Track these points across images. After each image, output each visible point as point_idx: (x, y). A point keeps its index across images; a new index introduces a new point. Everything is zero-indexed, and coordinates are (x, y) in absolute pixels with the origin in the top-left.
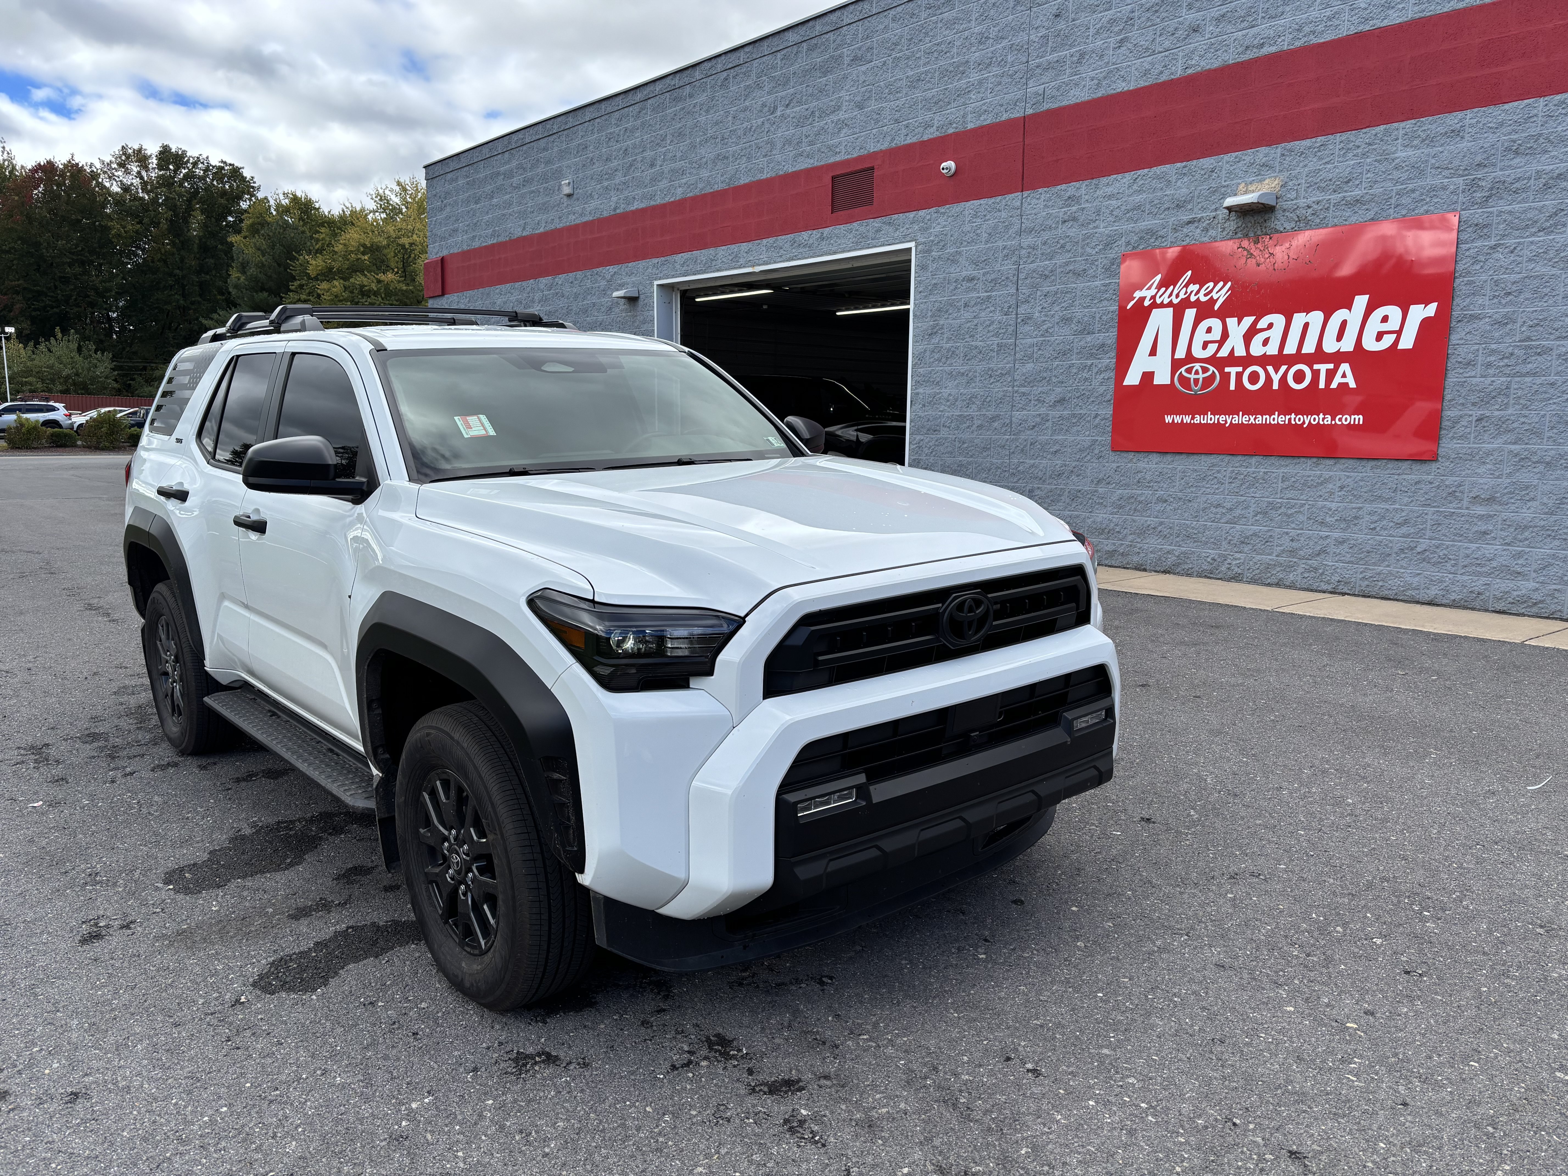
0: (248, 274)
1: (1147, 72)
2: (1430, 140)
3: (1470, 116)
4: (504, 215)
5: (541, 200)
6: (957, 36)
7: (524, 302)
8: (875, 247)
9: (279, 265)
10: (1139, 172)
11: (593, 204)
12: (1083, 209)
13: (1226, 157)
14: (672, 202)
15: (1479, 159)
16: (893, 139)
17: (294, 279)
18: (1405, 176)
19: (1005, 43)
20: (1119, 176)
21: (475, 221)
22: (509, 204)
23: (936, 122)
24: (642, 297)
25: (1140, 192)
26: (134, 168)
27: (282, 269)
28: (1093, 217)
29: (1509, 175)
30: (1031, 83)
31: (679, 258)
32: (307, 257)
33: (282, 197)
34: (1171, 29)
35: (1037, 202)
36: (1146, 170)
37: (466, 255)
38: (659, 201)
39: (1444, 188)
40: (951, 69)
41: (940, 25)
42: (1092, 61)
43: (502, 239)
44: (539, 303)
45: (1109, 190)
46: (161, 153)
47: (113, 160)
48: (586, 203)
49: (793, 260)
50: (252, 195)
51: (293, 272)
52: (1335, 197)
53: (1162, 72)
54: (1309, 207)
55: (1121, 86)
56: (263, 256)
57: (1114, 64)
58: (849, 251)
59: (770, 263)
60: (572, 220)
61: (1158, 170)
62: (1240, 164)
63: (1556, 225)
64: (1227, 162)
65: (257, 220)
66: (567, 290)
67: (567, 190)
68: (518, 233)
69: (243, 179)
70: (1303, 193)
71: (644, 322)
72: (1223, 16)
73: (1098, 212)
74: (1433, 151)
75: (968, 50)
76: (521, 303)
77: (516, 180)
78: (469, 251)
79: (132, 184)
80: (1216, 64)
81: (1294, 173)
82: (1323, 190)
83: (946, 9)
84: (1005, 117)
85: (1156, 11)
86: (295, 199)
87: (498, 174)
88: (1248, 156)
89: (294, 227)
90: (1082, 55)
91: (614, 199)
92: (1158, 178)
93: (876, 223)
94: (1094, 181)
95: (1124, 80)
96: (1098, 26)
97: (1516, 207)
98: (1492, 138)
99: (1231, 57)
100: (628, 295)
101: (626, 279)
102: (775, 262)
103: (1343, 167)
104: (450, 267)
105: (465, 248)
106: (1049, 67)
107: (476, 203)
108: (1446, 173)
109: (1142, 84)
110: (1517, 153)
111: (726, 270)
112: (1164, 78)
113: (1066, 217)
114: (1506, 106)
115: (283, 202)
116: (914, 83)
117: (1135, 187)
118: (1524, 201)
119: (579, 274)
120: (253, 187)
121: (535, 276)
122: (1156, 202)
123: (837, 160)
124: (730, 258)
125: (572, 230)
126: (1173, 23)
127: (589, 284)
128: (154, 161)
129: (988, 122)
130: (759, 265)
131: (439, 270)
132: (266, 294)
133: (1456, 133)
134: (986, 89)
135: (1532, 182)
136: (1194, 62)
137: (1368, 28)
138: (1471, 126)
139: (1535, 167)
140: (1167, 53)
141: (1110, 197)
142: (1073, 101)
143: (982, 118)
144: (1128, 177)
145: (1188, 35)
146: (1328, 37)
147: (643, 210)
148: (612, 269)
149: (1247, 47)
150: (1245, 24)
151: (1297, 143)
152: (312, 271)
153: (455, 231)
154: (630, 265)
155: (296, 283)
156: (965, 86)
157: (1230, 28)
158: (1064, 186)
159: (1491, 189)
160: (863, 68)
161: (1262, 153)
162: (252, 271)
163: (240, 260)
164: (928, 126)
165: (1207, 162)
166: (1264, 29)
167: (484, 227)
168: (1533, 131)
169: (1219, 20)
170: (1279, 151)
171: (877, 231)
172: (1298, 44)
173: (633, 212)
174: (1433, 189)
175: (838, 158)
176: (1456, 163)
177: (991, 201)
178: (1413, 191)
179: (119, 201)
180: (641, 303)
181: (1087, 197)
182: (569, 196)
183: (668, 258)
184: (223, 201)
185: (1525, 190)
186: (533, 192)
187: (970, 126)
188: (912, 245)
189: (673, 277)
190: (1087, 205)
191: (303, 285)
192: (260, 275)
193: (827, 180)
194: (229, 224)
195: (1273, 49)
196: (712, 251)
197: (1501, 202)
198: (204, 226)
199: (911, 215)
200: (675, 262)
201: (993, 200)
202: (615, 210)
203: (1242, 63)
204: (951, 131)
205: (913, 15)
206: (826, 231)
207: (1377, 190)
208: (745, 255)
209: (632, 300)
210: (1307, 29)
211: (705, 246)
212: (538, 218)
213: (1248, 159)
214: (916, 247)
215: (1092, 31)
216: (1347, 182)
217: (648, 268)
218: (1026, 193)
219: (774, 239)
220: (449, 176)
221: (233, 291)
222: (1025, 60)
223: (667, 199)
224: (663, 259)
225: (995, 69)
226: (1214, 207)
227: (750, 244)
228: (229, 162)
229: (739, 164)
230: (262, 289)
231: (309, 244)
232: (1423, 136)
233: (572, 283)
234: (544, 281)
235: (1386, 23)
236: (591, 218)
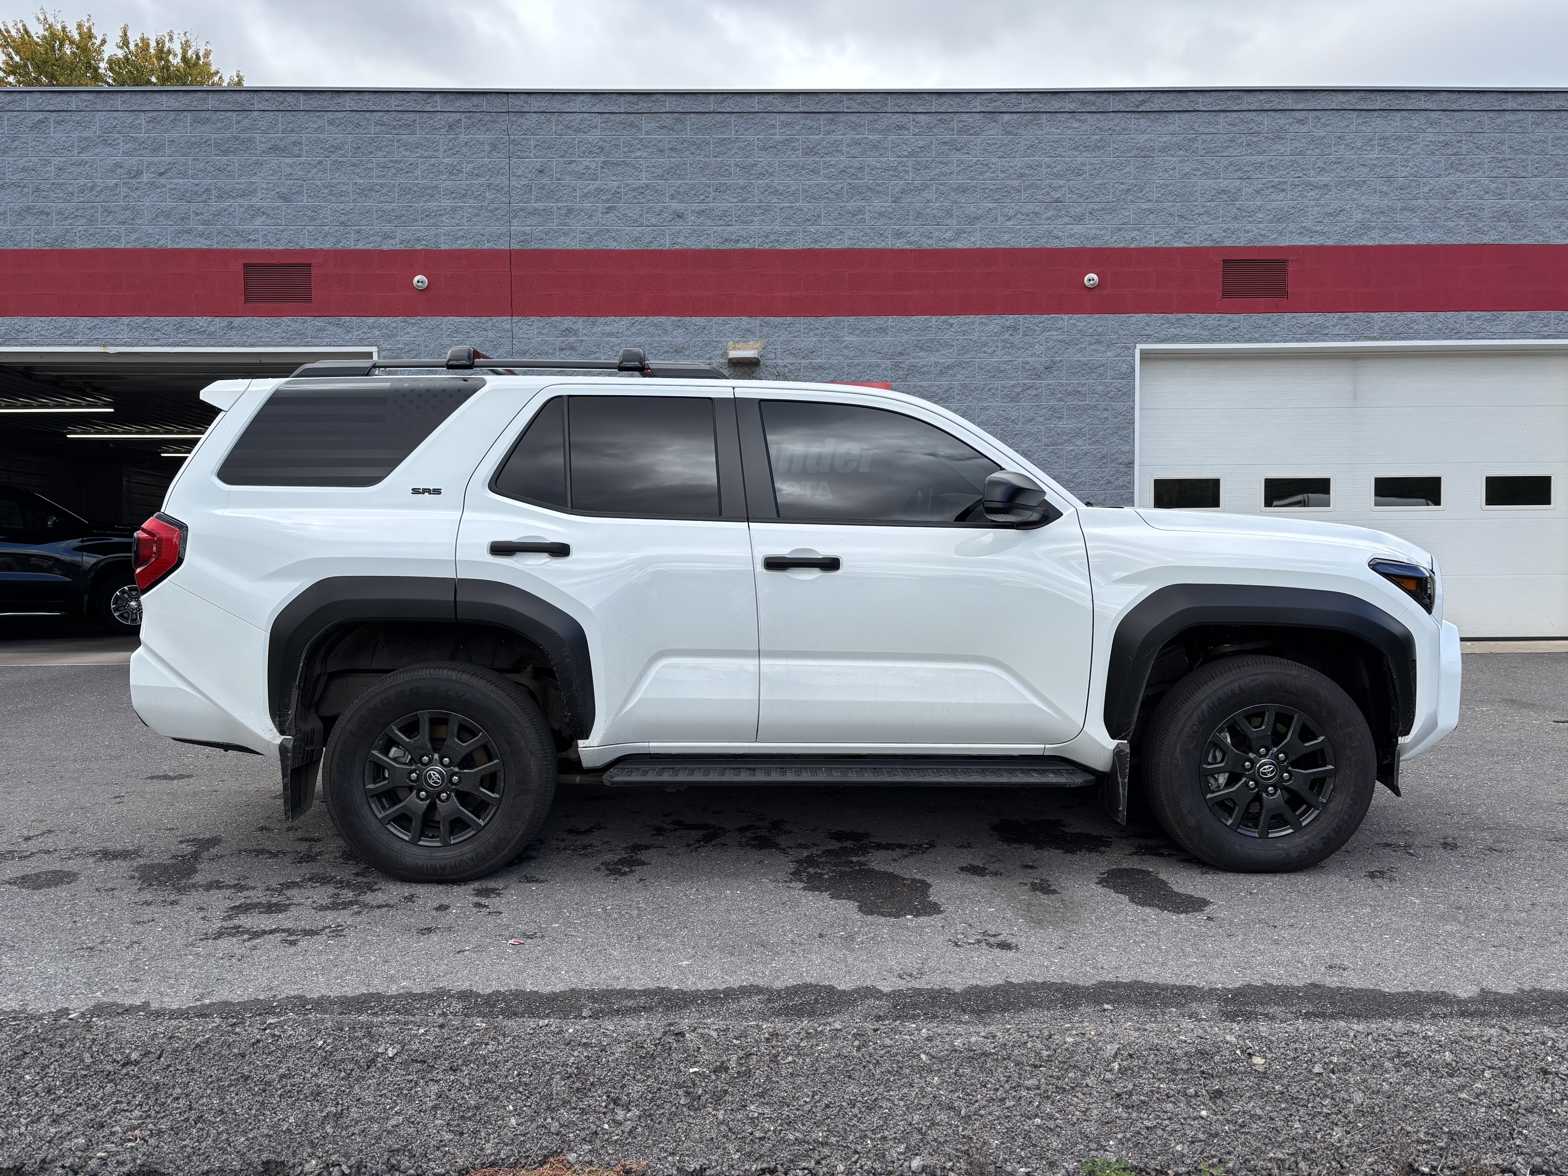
1: (637, 239)
2: (867, 332)
3: (890, 321)
6: (420, 160)
8: (317, 346)
10: (637, 318)
12: (581, 341)
13: (715, 319)
15: (899, 349)
16: (338, 241)
18: (852, 354)
19: (481, 180)
20: (618, 319)
23: (398, 234)
25: (639, 334)
28: (594, 349)
29: (919, 362)
30: (515, 222)
34: (657, 210)
35: (528, 328)
36: (644, 318)
39: (879, 366)
40: (415, 189)
41: (396, 144)
42: (580, 217)
45: (608, 329)
49: (178, 345)
52: (805, 362)
53: (651, 242)
54: (786, 366)
55: (613, 245)
57: (603, 225)
58: (276, 346)
59: (136, 345)
61: (656, 319)
62: (727, 326)
63: (948, 397)
64: (717, 323)
70: (779, 356)
72: (703, 211)
73: (598, 346)
74: (869, 340)
75: (436, 176)
80: (700, 247)
81: (771, 340)
82: (794, 355)
83: (405, 132)
84: (487, 246)
85: (642, 193)
88: (734, 321)
90: (570, 211)
92: (656, 326)
93: (319, 322)
94: (591, 319)
95: (615, 240)
96: (585, 191)
97: (924, 383)
98: (905, 337)
99: (712, 243)
103: (809, 341)
106: (534, 213)
108: (879, 356)
109: (633, 247)
110: (921, 349)
112: (654, 246)
113: (563, 346)
114: (913, 318)
116: (363, 192)
117: (633, 330)
118: (929, 380)
122: (655, 345)
123: (252, 247)
126: (658, 207)
129: (467, 247)
130: (116, 345)
133: (883, 330)
134: (463, 217)
135: (932, 368)
136: (680, 240)
137: (817, 247)
138: (892, 327)
139: (933, 359)
140: (655, 228)
141: (610, 334)
142: (564, 247)
143: (458, 242)
144: (626, 321)
145: (673, 219)
146: (789, 246)
149: (726, 240)
150: (721, 222)
151: (772, 318)
156: (435, 209)
157: (709, 222)
158: (559, 319)
159: (908, 370)
160: (288, 160)
161: (745, 322)
164: (386, 237)
165: (700, 321)
166: (737, 229)
168: (930, 336)
169: (700, 213)
170: (758, 321)
171: (319, 330)
172: (766, 247)
174: (871, 365)
175: (252, 246)
176: (885, 350)
177: (474, 320)
178: (858, 365)
181: (584, 331)
185: (929, 373)
187: (443, 247)
188: (374, 349)
190: (585, 338)
193: (237, 266)
195: (747, 246)
197: (915, 379)
199: (371, 320)
201: (477, 319)
203: (723, 251)
204: (419, 247)
205: (358, 125)
206: (237, 321)
207: (833, 361)
210: (772, 237)
213: (733, 324)
214: (379, 352)
215: (578, 193)
216: (812, 353)
218: (515, 319)
219: (143, 319)
222: (508, 201)
225: (471, 201)
226: (708, 356)
229: (71, 224)
232: (862, 328)
235: (829, 246)
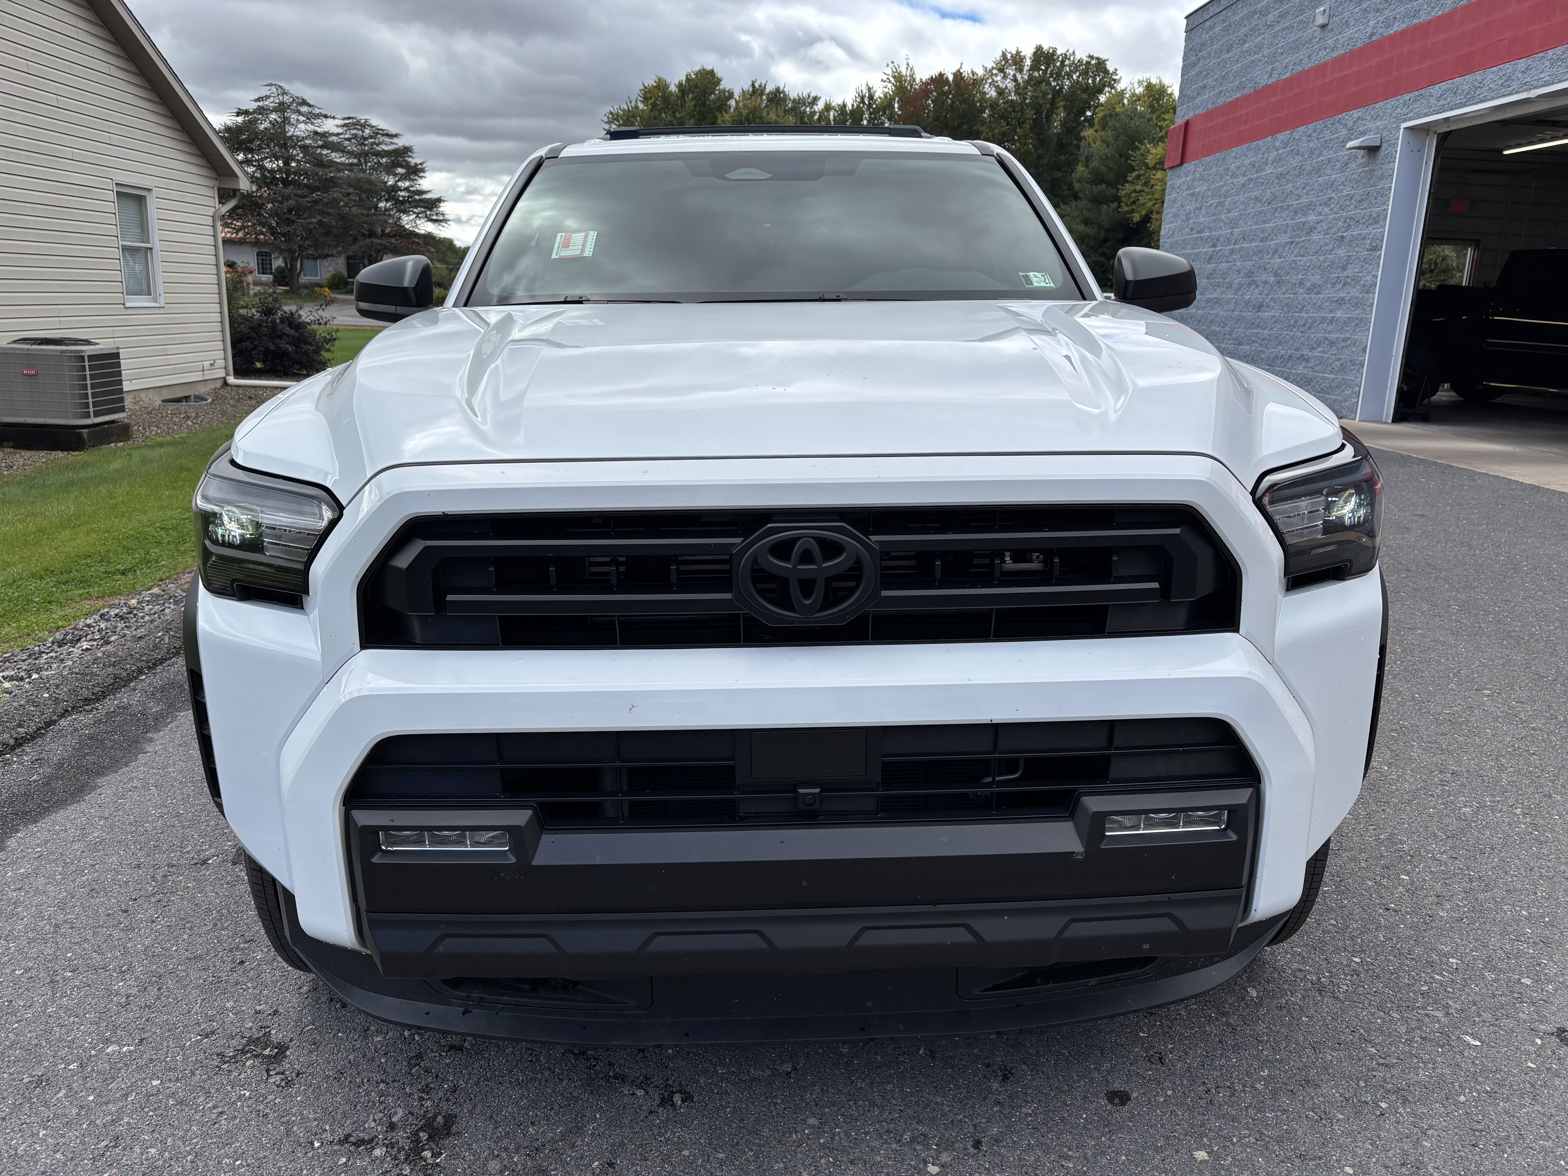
0: (1091, 167)
4: (1253, 61)
5: (1292, 37)
7: (1257, 165)
9: (1121, 156)
11: (1349, 33)
14: (1440, 17)
17: (1133, 170)
21: (1224, 73)
22: (1260, 47)
24: (1384, 145)
26: (1011, 71)
27: (1123, 159)
31: (1436, 90)
32: (1148, 146)
33: (1136, 86)
37: (1209, 115)
38: (1424, 17)
43: (1246, 92)
44: (1272, 164)
46: (1035, 53)
47: (995, 66)
48: (1340, 33)
50: (1112, 87)
51: (1133, 163)
56: (1108, 148)
59: (1553, 83)
60: (1324, 56)
65: (1107, 112)
66: (1304, 146)
67: (1320, 20)
68: (1264, 80)
69: (1106, 72)
71: (1383, 177)
76: (1254, 166)
77: (1270, 18)
78: (1213, 110)
79: (1006, 87)
86: (1149, 87)
87: (1255, 12)
89: (1141, 115)
91: (1372, 23)
100: (1366, 144)
101: (1370, 125)
102: (1560, 81)
104: (1194, 130)
105: (1210, 106)
107: (1229, 52)
111: (1493, 99)
115: (1137, 92)
119: (1319, 124)
120: (1115, 80)
121: (1273, 132)
124: (1500, 82)
125: (1321, 69)
127: (1327, 135)
128: (1028, 62)
130: (1537, 87)
131: (1182, 135)
132: (1104, 186)
147: (1403, 33)
148: (1356, 114)
152: (1150, 160)
153: (1204, 87)
154: (1377, 105)
155: (1134, 174)
162: (1095, 163)
163: (1086, 154)
167: (1232, 79)
173: (1391, 37)
179: (993, 105)
180: (1382, 152)
182: (1323, 27)
183: (1422, 91)
184: (1085, 96)
186: (1287, 28)
189: (1426, 115)
191: (1140, 175)
192: (1101, 168)
194: (1087, 120)
196: (1478, 76)
198: (1064, 124)
200: (1431, 96)
202: (1371, 36)
208: (1520, 75)
209: (1372, 150)
211: (1470, 70)
212: (1286, 60)
217: (1397, 108)
220: (1208, 23)
221: (1077, 186)
223: (1433, 14)
224: (1416, 93)
227: (1529, 61)
228: (1095, 56)
230: (1102, 181)
231: (1153, 131)
233: (1310, 136)
234: (1281, 137)
236: (1343, 52)
